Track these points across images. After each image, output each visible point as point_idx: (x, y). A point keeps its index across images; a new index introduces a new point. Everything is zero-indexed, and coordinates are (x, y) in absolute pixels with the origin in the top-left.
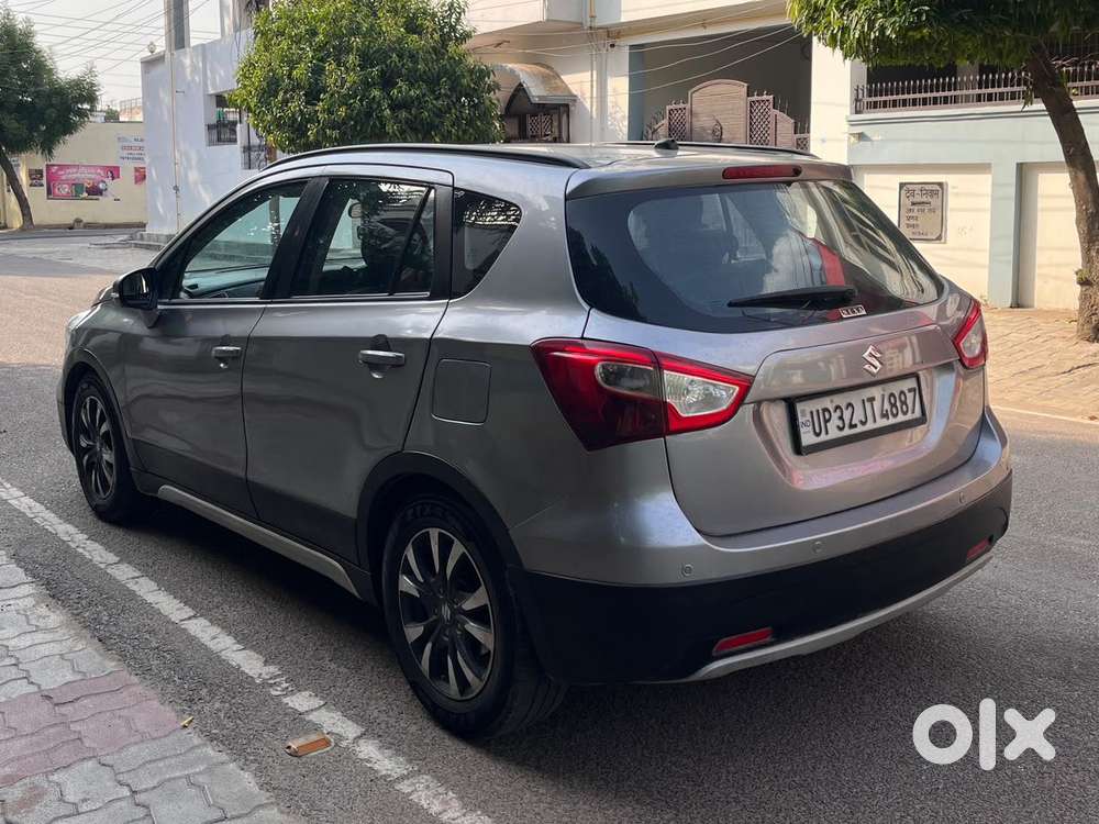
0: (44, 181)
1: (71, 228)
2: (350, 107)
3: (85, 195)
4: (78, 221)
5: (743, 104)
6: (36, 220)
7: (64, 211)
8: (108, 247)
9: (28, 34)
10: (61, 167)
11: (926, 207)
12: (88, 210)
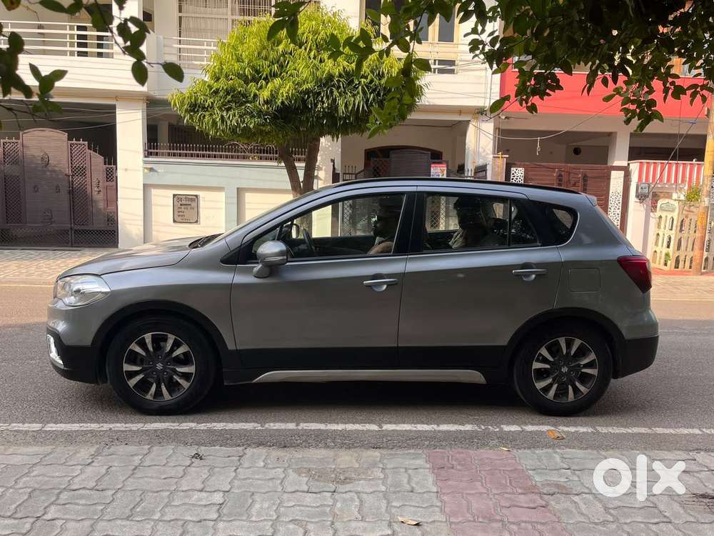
5: (65, 144)
11: (189, 207)
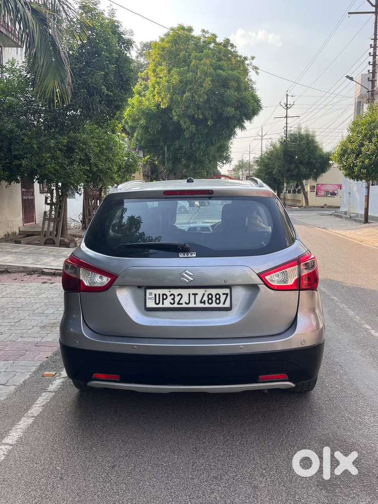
0: (315, 190)
1: (323, 207)
2: (370, 159)
3: (330, 195)
4: (326, 205)
6: (310, 204)
7: (322, 201)
8: (323, 215)
9: (314, 136)
10: (322, 185)
12: (330, 201)
